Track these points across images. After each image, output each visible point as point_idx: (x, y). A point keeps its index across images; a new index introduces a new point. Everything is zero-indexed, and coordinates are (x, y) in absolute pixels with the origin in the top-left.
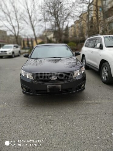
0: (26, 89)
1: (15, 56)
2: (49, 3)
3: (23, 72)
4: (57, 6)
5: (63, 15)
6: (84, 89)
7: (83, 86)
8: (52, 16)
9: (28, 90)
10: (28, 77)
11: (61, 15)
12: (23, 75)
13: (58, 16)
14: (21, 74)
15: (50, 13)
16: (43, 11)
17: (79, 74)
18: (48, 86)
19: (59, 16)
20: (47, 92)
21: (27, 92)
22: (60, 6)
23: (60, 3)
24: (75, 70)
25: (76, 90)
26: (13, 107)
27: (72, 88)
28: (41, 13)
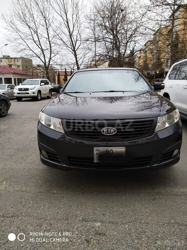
0: (47, 153)
1: (43, 99)
2: (103, 11)
3: (43, 117)
4: (117, 16)
5: (126, 31)
6: (178, 159)
7: (176, 152)
8: (108, 32)
9: (51, 156)
10: (52, 127)
11: (123, 31)
12: (43, 123)
13: (117, 32)
14: (39, 122)
15: (103, 27)
16: (92, 25)
17: (167, 125)
18: (95, 149)
19: (120, 32)
20: (94, 163)
21: (50, 159)
22: (121, 16)
23: (122, 10)
24: (159, 115)
25: (161, 161)
26: (18, 191)
27: (151, 157)
28: (88, 28)
